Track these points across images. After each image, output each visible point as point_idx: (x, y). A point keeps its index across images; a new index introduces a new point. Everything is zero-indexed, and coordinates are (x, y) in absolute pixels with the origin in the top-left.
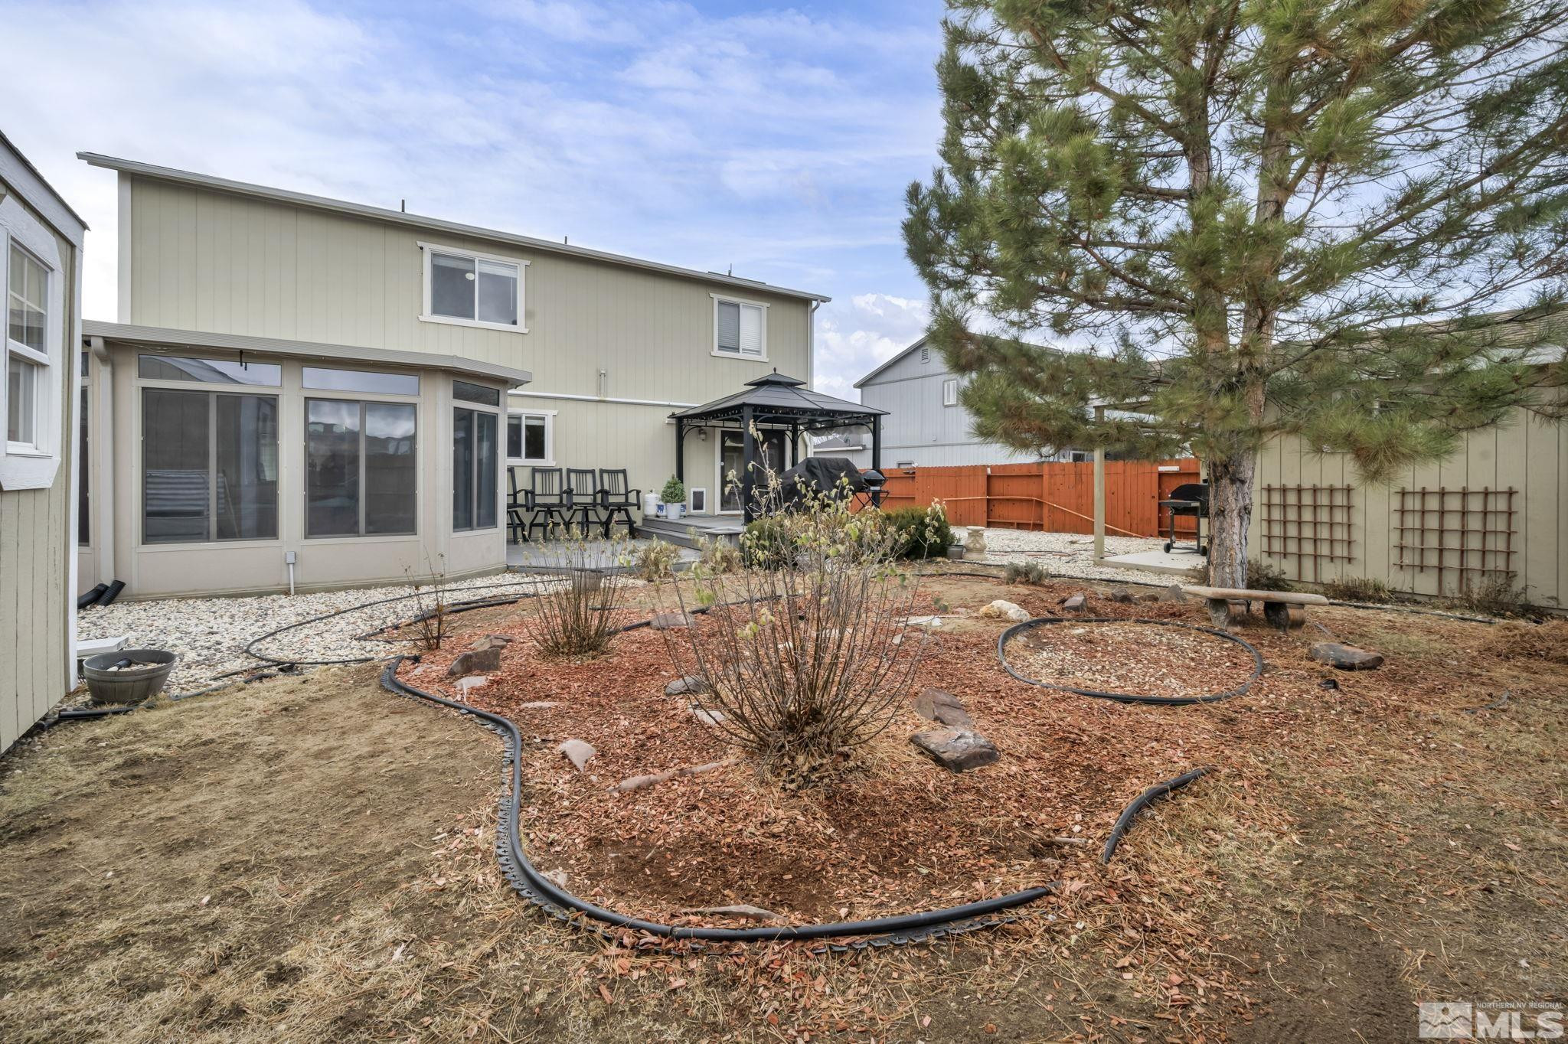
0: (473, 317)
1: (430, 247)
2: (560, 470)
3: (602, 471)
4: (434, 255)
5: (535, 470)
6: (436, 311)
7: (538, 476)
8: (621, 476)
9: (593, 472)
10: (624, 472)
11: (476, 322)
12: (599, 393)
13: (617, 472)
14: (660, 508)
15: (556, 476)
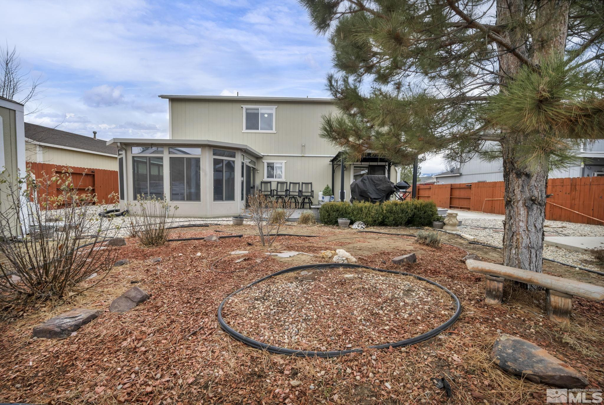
0: (258, 129)
1: (245, 106)
2: (287, 183)
3: (303, 183)
4: (247, 109)
5: (278, 183)
6: (247, 128)
7: (279, 185)
8: (310, 185)
9: (299, 183)
10: (311, 183)
11: (259, 131)
12: (302, 153)
13: (308, 183)
14: (323, 198)
15: (285, 185)
